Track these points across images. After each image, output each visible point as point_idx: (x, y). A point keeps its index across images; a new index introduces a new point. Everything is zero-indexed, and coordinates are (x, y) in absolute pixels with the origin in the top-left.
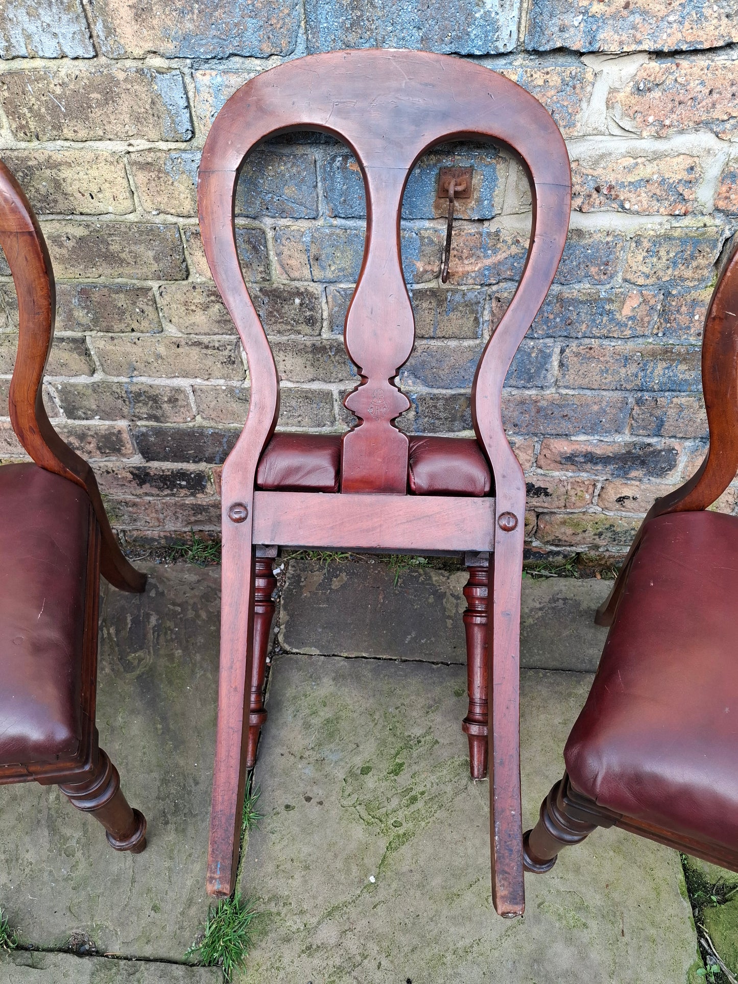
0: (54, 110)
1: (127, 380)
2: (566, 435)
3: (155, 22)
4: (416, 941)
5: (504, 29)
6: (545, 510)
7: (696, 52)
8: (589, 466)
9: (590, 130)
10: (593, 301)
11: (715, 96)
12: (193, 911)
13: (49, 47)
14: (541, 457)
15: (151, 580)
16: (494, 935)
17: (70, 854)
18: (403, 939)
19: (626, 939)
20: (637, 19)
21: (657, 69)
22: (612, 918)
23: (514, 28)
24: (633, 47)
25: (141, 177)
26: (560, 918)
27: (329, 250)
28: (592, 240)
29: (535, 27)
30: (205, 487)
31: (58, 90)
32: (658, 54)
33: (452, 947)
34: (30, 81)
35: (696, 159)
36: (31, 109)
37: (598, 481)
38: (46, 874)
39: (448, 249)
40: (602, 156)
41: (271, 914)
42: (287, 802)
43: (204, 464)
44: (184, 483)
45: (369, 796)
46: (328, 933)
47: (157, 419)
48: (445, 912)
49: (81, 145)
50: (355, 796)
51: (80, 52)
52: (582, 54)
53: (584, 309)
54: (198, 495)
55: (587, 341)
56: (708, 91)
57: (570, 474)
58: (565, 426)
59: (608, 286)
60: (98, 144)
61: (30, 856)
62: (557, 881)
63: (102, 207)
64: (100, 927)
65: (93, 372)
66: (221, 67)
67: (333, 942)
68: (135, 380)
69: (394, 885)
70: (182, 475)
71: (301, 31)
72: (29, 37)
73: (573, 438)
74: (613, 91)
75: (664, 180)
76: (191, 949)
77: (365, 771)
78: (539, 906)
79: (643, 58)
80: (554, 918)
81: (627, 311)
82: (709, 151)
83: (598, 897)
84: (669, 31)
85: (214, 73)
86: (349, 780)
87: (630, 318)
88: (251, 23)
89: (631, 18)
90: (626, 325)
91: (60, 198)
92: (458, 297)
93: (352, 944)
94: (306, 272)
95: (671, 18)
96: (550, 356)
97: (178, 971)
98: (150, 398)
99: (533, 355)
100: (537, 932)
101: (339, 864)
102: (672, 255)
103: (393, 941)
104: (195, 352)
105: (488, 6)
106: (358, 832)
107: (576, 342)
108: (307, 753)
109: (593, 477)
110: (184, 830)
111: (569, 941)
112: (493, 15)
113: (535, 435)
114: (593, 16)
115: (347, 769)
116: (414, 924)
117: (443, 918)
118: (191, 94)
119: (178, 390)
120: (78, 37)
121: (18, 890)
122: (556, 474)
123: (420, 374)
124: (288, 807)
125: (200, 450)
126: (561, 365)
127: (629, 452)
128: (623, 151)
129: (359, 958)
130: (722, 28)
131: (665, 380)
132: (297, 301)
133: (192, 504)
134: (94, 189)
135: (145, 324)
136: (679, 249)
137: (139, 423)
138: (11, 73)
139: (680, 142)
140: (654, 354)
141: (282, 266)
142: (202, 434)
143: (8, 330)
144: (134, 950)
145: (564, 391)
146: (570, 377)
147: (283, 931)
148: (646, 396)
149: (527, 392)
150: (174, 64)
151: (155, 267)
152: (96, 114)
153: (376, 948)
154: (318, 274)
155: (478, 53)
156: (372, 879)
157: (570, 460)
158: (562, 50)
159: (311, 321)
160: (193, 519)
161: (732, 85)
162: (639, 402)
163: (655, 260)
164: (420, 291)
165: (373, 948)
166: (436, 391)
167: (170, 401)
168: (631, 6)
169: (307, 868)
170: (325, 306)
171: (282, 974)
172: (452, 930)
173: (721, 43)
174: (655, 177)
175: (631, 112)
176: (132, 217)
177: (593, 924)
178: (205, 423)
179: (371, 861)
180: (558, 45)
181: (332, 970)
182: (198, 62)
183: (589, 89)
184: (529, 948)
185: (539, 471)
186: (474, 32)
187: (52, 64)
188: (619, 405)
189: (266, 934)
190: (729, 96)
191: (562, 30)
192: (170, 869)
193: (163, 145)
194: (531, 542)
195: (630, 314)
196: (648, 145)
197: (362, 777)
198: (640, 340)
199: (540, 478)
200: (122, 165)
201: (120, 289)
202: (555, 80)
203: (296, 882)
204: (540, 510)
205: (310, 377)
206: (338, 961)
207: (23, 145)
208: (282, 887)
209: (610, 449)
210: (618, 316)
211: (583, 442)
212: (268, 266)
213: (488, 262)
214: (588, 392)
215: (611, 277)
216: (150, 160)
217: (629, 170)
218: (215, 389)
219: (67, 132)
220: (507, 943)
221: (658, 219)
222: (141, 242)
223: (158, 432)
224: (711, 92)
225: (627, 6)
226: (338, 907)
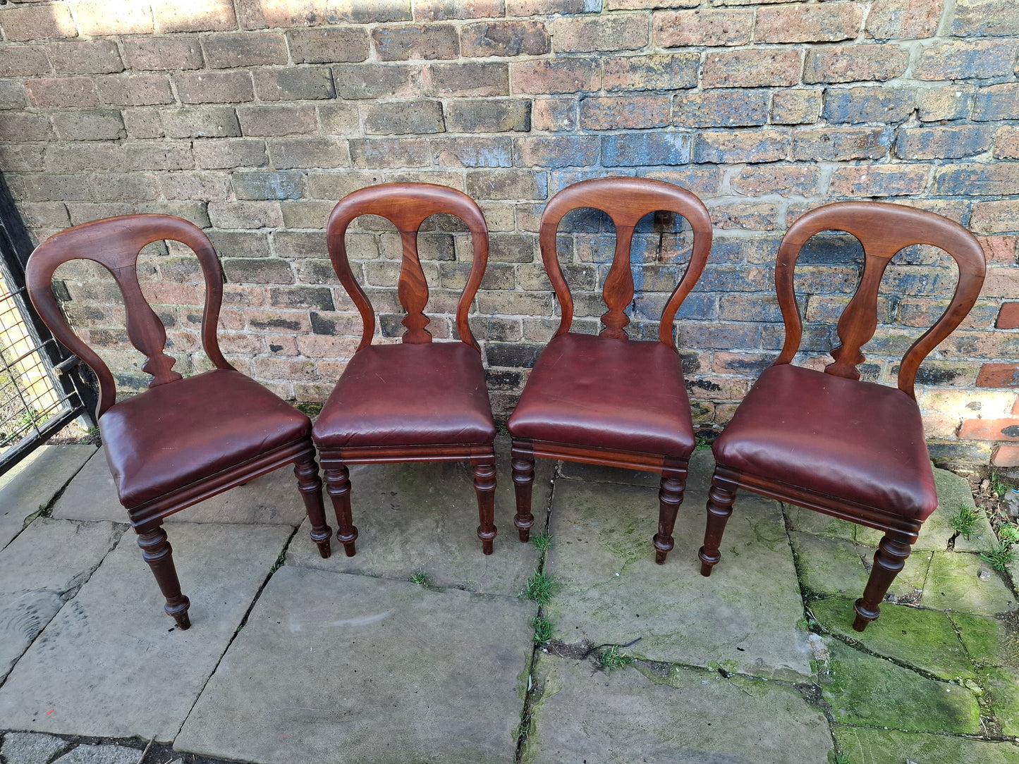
0: (489, 187)
1: (490, 316)
2: (727, 349)
3: (539, 154)
4: (642, 600)
5: (683, 155)
6: (719, 401)
7: (766, 163)
8: (742, 370)
9: (723, 193)
10: (733, 272)
11: (778, 180)
12: (520, 579)
13: (494, 163)
14: (714, 364)
16: (687, 601)
17: (452, 553)
18: (634, 599)
19: (761, 607)
20: (739, 151)
21: (750, 169)
22: (754, 598)
23: (688, 155)
24: (739, 161)
25: (521, 215)
26: (725, 596)
27: (602, 247)
28: (729, 242)
29: (697, 154)
30: (519, 382)
31: (493, 180)
32: (751, 164)
33: (662, 604)
34: (482, 176)
35: (773, 205)
36: (479, 187)
37: (748, 380)
38: (440, 560)
39: (660, 246)
40: (730, 205)
41: (562, 584)
42: (568, 541)
43: (521, 368)
44: (508, 380)
45: (614, 541)
46: (594, 594)
47: (500, 339)
48: (658, 590)
49: (496, 201)
50: (606, 541)
51: (506, 165)
52: (718, 164)
53: (729, 276)
54: (514, 389)
55: (732, 293)
56: (774, 178)
57: (732, 376)
58: (726, 344)
59: (740, 265)
60: (505, 201)
61: (431, 553)
63: (500, 229)
64: (472, 582)
66: (563, 170)
67: (597, 597)
68: (494, 316)
69: (630, 578)
70: (508, 375)
71: (599, 156)
72: (486, 160)
73: (731, 351)
74: (732, 178)
75: (760, 214)
76: (521, 593)
77: (611, 531)
78: (712, 591)
79: (744, 165)
80: (721, 597)
81: (751, 277)
82: (779, 202)
83: (747, 590)
84: (753, 155)
85: (560, 173)
86: (603, 534)
87: (753, 281)
88: (578, 154)
89: (737, 151)
90: (752, 285)
92: (665, 270)
93: (607, 599)
94: (590, 258)
95: (753, 151)
96: (714, 302)
97: (515, 600)
98: (500, 326)
99: (705, 301)
100: (711, 601)
101: (598, 567)
102: (769, 249)
103: (629, 599)
104: (528, 300)
105: (677, 147)
106: (609, 555)
107: (727, 294)
108: (578, 521)
109: (746, 378)
110: (512, 548)
111: (729, 606)
112: (679, 150)
113: (709, 349)
114: (720, 150)
115: (601, 529)
116: (641, 593)
117: (658, 592)
118: (549, 181)
119: (516, 322)
120: (506, 159)
121: (426, 565)
122: (723, 375)
123: (645, 311)
124: (568, 543)
125: (521, 358)
126: (720, 307)
127: (763, 360)
128: (740, 202)
129: (611, 604)
130: (775, 154)
132: (584, 272)
133: (509, 395)
134: (498, 220)
135: (507, 285)
136: (772, 246)
137: (490, 342)
138: (474, 173)
139: (764, 198)
140: (768, 301)
141: (579, 255)
142: (523, 348)
143: (438, 289)
145: (723, 322)
146: (726, 314)
147: (569, 591)
148: (768, 325)
149: (703, 323)
150: (544, 169)
151: (518, 256)
152: (507, 189)
154: (596, 259)
155: (673, 164)
156: (617, 575)
157: (730, 365)
158: (709, 162)
159: (590, 283)
160: (508, 406)
161: (784, 175)
162: (765, 329)
163: (761, 251)
164: (646, 267)
165: (619, 601)
166: (654, 322)
167: (510, 328)
168: (736, 147)
169: (581, 567)
170: (597, 275)
171: (569, 608)
172: (663, 597)
173: (776, 160)
174: (756, 213)
175: (741, 186)
176: (512, 233)
177: (744, 600)
178: (526, 342)
179: (616, 567)
180: (707, 161)
181: (596, 608)
182: (555, 168)
183: (722, 177)
184: (705, 608)
185: (714, 374)
186: (671, 156)
187: (493, 170)
188: (754, 330)
189: (560, 592)
190: (784, 179)
191: (708, 155)
192: (506, 563)
193: (533, 202)
194: (712, 425)
195: (753, 279)
196: (750, 199)
197: (610, 533)
198: (760, 293)
199: (715, 378)
200: (513, 210)
201: (498, 267)
202: (707, 174)
203: (576, 572)
204: (716, 401)
205: (587, 313)
206: (599, 605)
208: (568, 574)
209: (753, 358)
210: (747, 280)
211: (737, 354)
212: (572, 255)
213: (679, 252)
214: (737, 323)
215: (741, 260)
216: (526, 208)
217: (744, 210)
218: (535, 321)
219: (492, 196)
220: (694, 605)
221: (760, 232)
222: (514, 244)
223: (500, 347)
225: (734, 147)
226: (598, 584)
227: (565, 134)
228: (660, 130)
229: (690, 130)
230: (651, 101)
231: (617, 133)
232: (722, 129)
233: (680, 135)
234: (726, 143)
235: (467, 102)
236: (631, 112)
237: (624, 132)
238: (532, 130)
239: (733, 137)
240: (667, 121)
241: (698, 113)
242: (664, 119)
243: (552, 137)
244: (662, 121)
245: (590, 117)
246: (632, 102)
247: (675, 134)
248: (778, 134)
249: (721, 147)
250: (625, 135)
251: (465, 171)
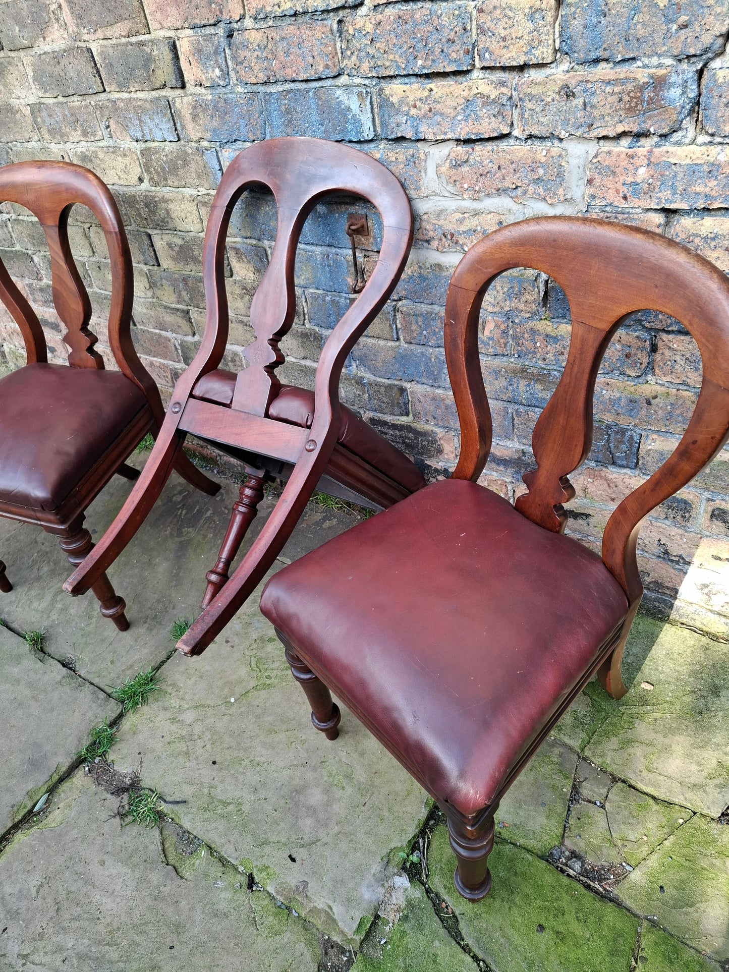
0: (163, 169)
3: (201, 122)
4: (233, 744)
5: (365, 125)
7: (481, 140)
8: (494, 466)
9: (430, 193)
11: (504, 171)
12: (129, 672)
13: (160, 136)
15: (222, 491)
16: (282, 764)
17: (90, 618)
18: (227, 739)
19: (363, 808)
20: (439, 118)
21: (461, 151)
22: (364, 792)
23: (371, 125)
24: (442, 137)
25: (204, 211)
26: (331, 775)
28: (449, 273)
31: (165, 159)
32: (460, 142)
33: (251, 758)
34: (154, 154)
35: (502, 216)
36: (154, 169)
38: (74, 623)
40: (441, 211)
41: (166, 692)
45: (263, 655)
46: (189, 716)
48: (262, 738)
49: (177, 190)
50: (255, 651)
51: (171, 139)
52: (414, 141)
56: (497, 167)
60: (184, 190)
62: (344, 753)
63: (188, 228)
64: (82, 659)
65: (194, 334)
66: (234, 147)
67: (188, 722)
69: (243, 709)
71: (267, 127)
72: (151, 130)
74: (438, 166)
75: (484, 231)
76: (116, 691)
77: (271, 640)
78: (322, 762)
79: (452, 144)
80: (326, 774)
81: (487, 333)
82: (510, 210)
83: (364, 776)
84: (460, 126)
85: (230, 150)
86: (258, 641)
87: (490, 339)
88: (242, 122)
89: (435, 118)
90: (489, 344)
91: (170, 221)
93: (198, 729)
95: (459, 118)
97: (102, 695)
99: (433, 359)
100: (309, 776)
101: (220, 683)
102: (506, 289)
103: (221, 738)
105: (354, 112)
106: (243, 671)
108: (244, 617)
110: (151, 630)
111: (326, 791)
112: (358, 116)
114: (412, 117)
115: (260, 635)
116: (239, 735)
117: (258, 740)
118: (221, 163)
120: (170, 130)
121: (58, 625)
127: (520, 458)
128: (454, 208)
129: (196, 737)
130: (493, 124)
131: (529, 396)
134: (184, 216)
136: (510, 285)
138: (146, 149)
139: (488, 203)
140: (515, 372)
144: (90, 677)
147: (166, 704)
148: (520, 409)
150: (212, 145)
152: (181, 172)
153: (209, 737)
155: (354, 140)
156: (232, 700)
158: (402, 138)
159: (298, 314)
161: (512, 163)
162: (517, 413)
165: (208, 735)
168: (433, 110)
169: (201, 677)
170: (305, 305)
171: (151, 725)
172: (259, 748)
173: (497, 135)
174: (479, 228)
175: (452, 181)
176: (202, 235)
177: (349, 790)
179: (239, 690)
180: (399, 135)
181: (178, 736)
182: (222, 144)
183: (423, 164)
184: (298, 782)
187: (161, 144)
188: (503, 413)
189: (157, 701)
190: (512, 171)
191: (398, 125)
192: (131, 646)
195: (489, 335)
196: (467, 204)
197: (267, 643)
198: (505, 359)
200: (195, 203)
202: (402, 158)
203: (190, 682)
205: (303, 355)
206: (184, 733)
207: (153, 189)
208: (182, 681)
209: (507, 453)
216: (206, 200)
217: (460, 222)
219: (170, 183)
220: (286, 773)
224: (499, 168)
225: (430, 111)
226: (203, 706)
227: (221, 90)
228: (329, 82)
229: (367, 82)
230: (307, 32)
231: (280, 88)
232: (413, 79)
233: (355, 90)
234: (418, 104)
235: (113, 46)
236: (287, 53)
237: (288, 86)
238: (187, 85)
239: (426, 93)
240: (335, 66)
241: (372, 51)
242: (329, 63)
243: (208, 96)
244: (327, 67)
245: (241, 63)
246: (284, 36)
247: (347, 87)
248: (491, 87)
249: (413, 112)
250: (290, 91)
251: (139, 146)
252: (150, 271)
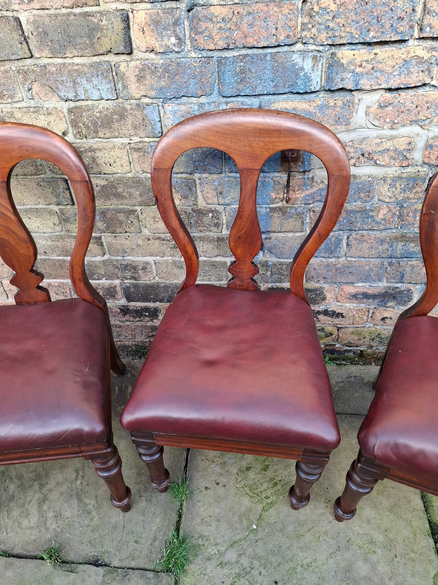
0: (95, 124)
1: (121, 258)
2: (352, 283)
3: (146, 82)
4: (280, 560)
5: (314, 80)
6: (342, 326)
7: (408, 88)
8: (365, 300)
9: (358, 126)
10: (363, 211)
11: (419, 108)
12: (157, 543)
13: (96, 95)
14: (339, 296)
15: (128, 368)
16: (324, 557)
17: (89, 513)
18: (273, 559)
19: (397, 560)
20: (378, 74)
21: (390, 97)
22: (389, 548)
23: (319, 80)
24: (377, 87)
25: (136, 155)
26: (360, 548)
27: (227, 189)
28: (361, 180)
29: (329, 79)
30: (158, 316)
31: (98, 115)
32: (390, 90)
33: (300, 563)
34: (85, 111)
35: (412, 139)
36: (84, 124)
37: (370, 309)
38: (76, 523)
39: (288, 186)
40: (364, 139)
41: (199, 545)
42: (206, 485)
43: (158, 303)
44: (147, 314)
45: (251, 482)
46: (231, 556)
47: (135, 279)
48: (296, 544)
49: (107, 140)
50: (243, 482)
51: (110, 97)
52: (352, 91)
53: (358, 215)
54: (154, 321)
55: (361, 232)
56: (415, 106)
57: (355, 305)
58: (351, 278)
59: (370, 203)
60: (115, 139)
61: (68, 514)
62: (358, 528)
63: (115, 170)
64: (107, 552)
65: (104, 254)
66: (177, 102)
67: (234, 560)
68: (125, 258)
69: (267, 530)
70: (147, 309)
71: (216, 84)
72: (86, 91)
73: (356, 285)
74: (368, 107)
75: (396, 149)
76: (156, 564)
77: (248, 469)
78: (348, 541)
79: (382, 92)
80: (357, 548)
81: (381, 216)
82: (418, 135)
83: (381, 536)
84: (394, 79)
85: (173, 105)
86: (240, 474)
87: (383, 220)
88: (192, 81)
89: (375, 74)
90: (381, 223)
91: (94, 166)
92: (293, 211)
93: (245, 562)
94: (215, 200)
95: (395, 73)
96: (341, 240)
97: (150, 575)
98: (133, 268)
99: (333, 240)
100: (347, 555)
101: (236, 518)
102: (403, 186)
103: (267, 560)
104: (157, 243)
105: (306, 71)
106: (246, 501)
107: (355, 233)
108: (216, 459)
109: (368, 307)
110: (150, 500)
111: (366, 560)
112: (309, 74)
113: (335, 283)
114: (357, 74)
115: (238, 468)
116: (279, 551)
117: (295, 548)
118: (162, 115)
119: (147, 263)
120: (109, 90)
121: (62, 531)
122: (347, 305)
123: (273, 251)
124: (206, 488)
125: (157, 295)
126: (348, 245)
127: (386, 292)
128: (375, 135)
129: (249, 569)
130: (420, 77)
131: (403, 252)
132: (210, 215)
133: (151, 326)
134: (112, 161)
135: (133, 229)
136: (406, 183)
137: (126, 281)
138: (76, 108)
139: (403, 131)
140: (396, 238)
141: (204, 197)
142: (158, 286)
143: (62, 233)
144: (125, 564)
145: (350, 259)
146: (353, 251)
147: (206, 555)
148: (394, 260)
149: (330, 260)
150: (155, 101)
151: (140, 199)
152: (116, 125)
153: (258, 564)
154: (221, 201)
155: (301, 92)
156: (255, 527)
157: (355, 296)
158: (342, 89)
159: (217, 225)
160: (151, 334)
161: (427, 103)
162: (390, 264)
163: (394, 189)
164: (273, 208)
165: (256, 564)
166: (282, 260)
167: (143, 269)
168: (375, 69)
169: (218, 520)
170: (224, 217)
171: (207, 577)
172: (300, 554)
173: (420, 84)
174: (392, 148)
175: (378, 117)
176: (129, 175)
177: (379, 551)
178: (160, 281)
179: (253, 517)
180: (341, 87)
181: (234, 575)
182: (166, 100)
183: (356, 107)
184: (343, 564)
185: (338, 304)
186: (299, 82)
187: (96, 103)
188: (380, 266)
189: (197, 556)
190: (426, 108)
191: (342, 80)
192: (143, 521)
193: (147, 140)
194: (335, 345)
195: (383, 217)
196: (387, 132)
197: (246, 472)
198: (389, 231)
199: (339, 307)
200: (126, 149)
201: (121, 211)
202: (339, 103)
203: (213, 528)
204: (339, 326)
205: (216, 254)
206: (237, 571)
207: (78, 141)
208: (205, 531)
209: (376, 290)
210: (376, 218)
211: (361, 287)
212: (196, 197)
213: (308, 192)
214: (363, 259)
215: (372, 199)
216: (140, 147)
217: (378, 145)
218: (166, 262)
219: (101, 134)
220: (331, 561)
221: (394, 169)
222: (133, 187)
223: (136, 286)
224: (417, 107)
225: (373, 68)
226: (236, 542)
227: (173, 56)
228: (286, 48)
229: (321, 48)
230: (275, 9)
231: (235, 53)
232: (360, 46)
233: (310, 54)
234: (364, 64)
235: (50, 16)
236: (251, 25)
237: (244, 52)
238: (135, 52)
239: (372, 56)
240: (295, 36)
241: (332, 25)
242: (291, 34)
243: (158, 60)
244: (288, 37)
245: (201, 33)
246: (251, 11)
247: (303, 53)
248: (425, 51)
249: (358, 70)
250: (245, 56)
251: (65, 106)
252: (61, 210)
